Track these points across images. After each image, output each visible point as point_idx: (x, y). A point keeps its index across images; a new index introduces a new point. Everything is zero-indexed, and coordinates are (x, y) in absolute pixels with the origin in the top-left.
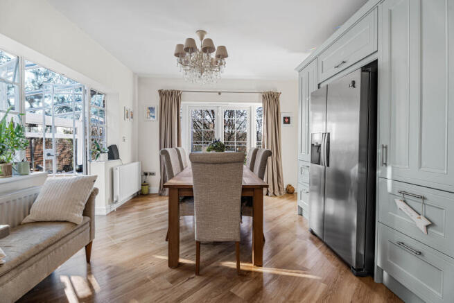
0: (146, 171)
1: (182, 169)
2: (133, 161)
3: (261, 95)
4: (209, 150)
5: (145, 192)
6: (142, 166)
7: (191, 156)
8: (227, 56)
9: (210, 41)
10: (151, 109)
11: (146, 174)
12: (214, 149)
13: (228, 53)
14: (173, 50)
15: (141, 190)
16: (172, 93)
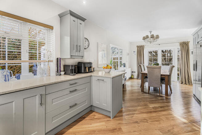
0: (133, 71)
1: (145, 70)
2: (129, 68)
3: (179, 43)
4: (153, 65)
5: (133, 77)
6: (131, 69)
7: (147, 66)
8: (159, 37)
9: (153, 35)
10: (134, 52)
11: (133, 72)
12: (155, 65)
13: (159, 36)
14: (142, 38)
15: (131, 77)
16: (141, 46)
